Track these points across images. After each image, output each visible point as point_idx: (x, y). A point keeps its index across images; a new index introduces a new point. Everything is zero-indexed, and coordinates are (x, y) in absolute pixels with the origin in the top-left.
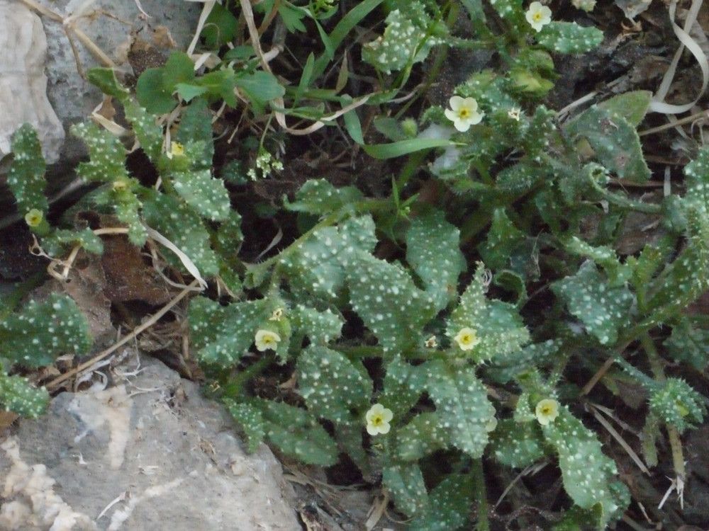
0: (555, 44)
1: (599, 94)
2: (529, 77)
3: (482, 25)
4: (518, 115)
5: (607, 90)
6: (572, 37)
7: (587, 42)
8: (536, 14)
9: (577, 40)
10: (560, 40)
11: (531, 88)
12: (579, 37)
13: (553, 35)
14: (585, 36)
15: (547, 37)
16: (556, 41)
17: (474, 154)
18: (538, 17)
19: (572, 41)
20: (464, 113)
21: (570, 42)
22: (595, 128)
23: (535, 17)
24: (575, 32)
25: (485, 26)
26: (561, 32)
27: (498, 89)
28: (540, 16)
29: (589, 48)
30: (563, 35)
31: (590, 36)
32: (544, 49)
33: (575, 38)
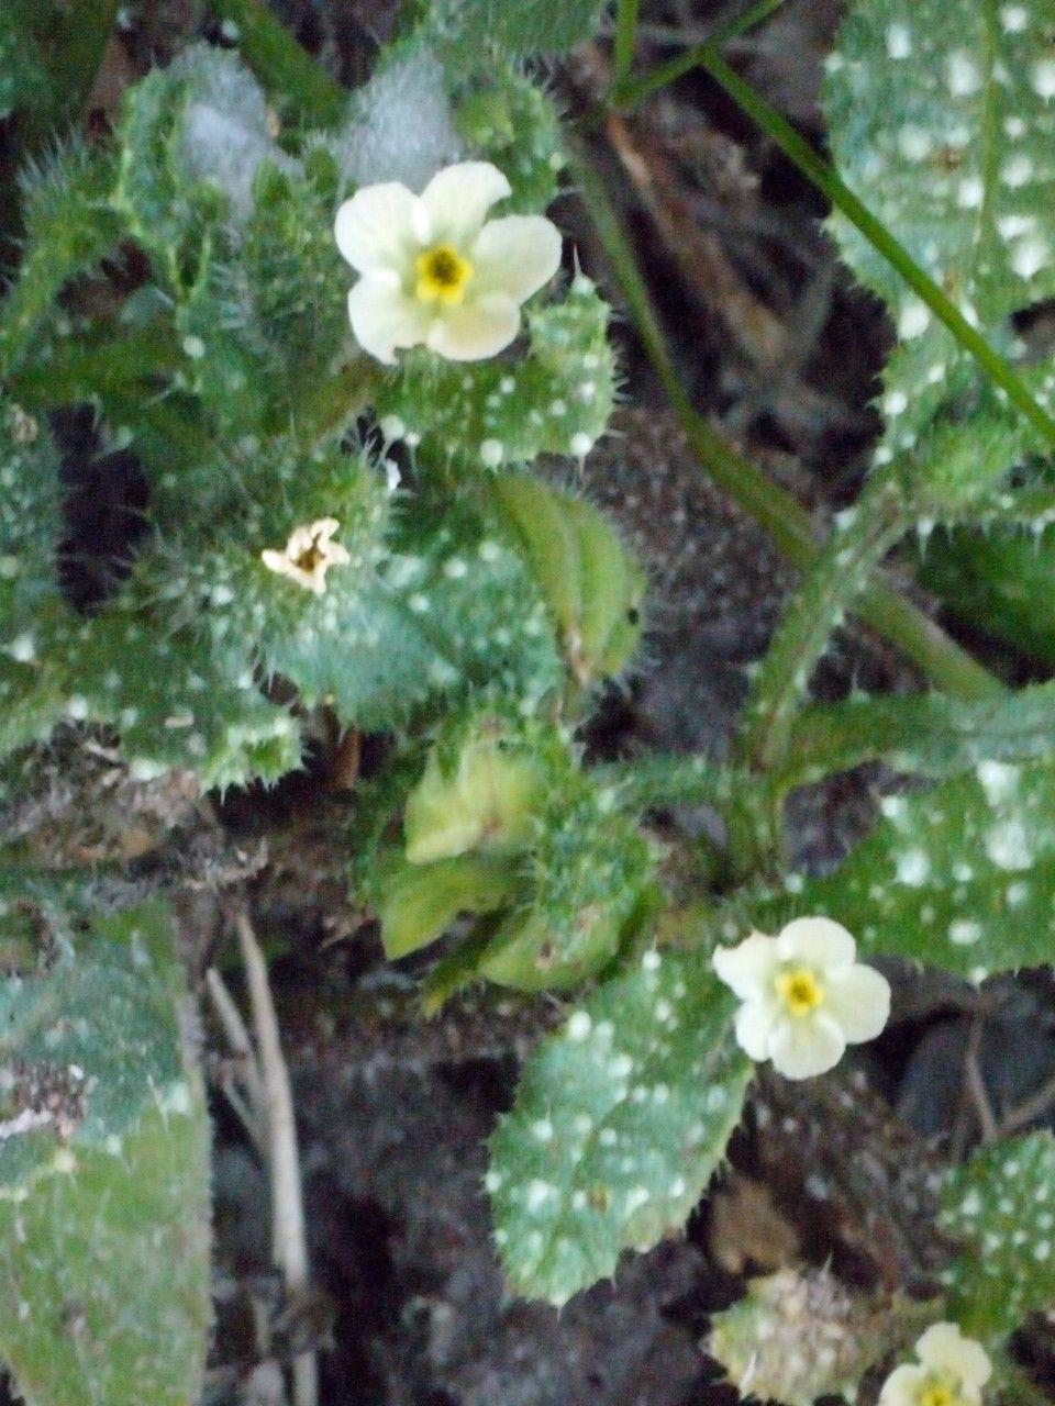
0: (606, 1030)
1: (283, 1302)
2: (493, 823)
3: (884, 745)
4: (296, 574)
5: (282, 1346)
6: (609, 1137)
7: (539, 1194)
8: (819, 995)
9: (577, 1155)
10: (623, 1066)
11: (428, 797)
12: (593, 1171)
13: (666, 1051)
14: (580, 1200)
15: (663, 1012)
16: (621, 1045)
17: (197, 291)
18: (800, 993)
19: (584, 1125)
20: (443, 271)
21: (582, 1107)
22: (54, 1038)
23: (806, 977)
24: (628, 1165)
25: (869, 754)
26: (661, 1094)
27: (503, 637)
28: (801, 1010)
29: (505, 1188)
30: (641, 1094)
31: (564, 1226)
32: (612, 969)
33: (594, 1148)
